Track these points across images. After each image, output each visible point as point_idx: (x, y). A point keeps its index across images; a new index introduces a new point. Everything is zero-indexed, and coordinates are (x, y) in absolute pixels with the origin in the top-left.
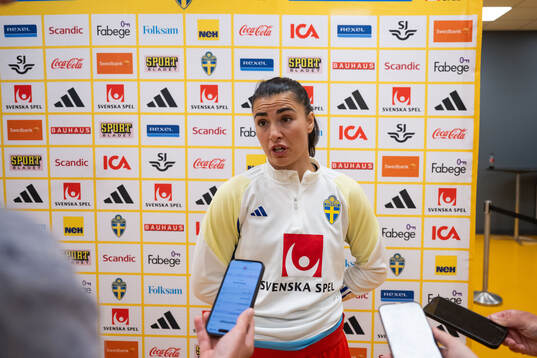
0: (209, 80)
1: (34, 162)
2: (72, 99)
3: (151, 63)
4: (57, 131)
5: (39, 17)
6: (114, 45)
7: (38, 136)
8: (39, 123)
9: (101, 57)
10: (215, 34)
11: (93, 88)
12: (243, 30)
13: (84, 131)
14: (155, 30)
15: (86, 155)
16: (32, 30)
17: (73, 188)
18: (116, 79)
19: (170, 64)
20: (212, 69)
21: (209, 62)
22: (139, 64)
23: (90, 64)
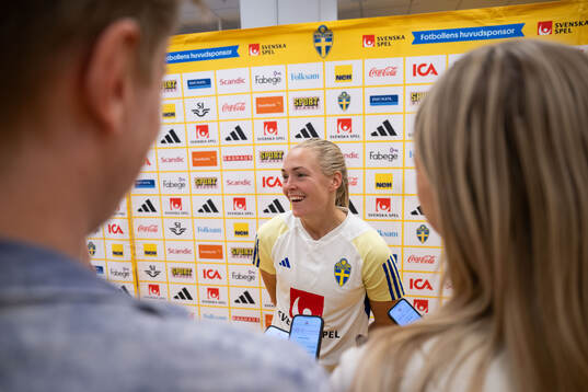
0: (344, 115)
1: (212, 183)
2: (238, 134)
3: (298, 104)
4: (228, 159)
5: (212, 72)
6: (269, 90)
7: (213, 162)
8: (214, 153)
9: (259, 101)
10: (349, 77)
11: (253, 125)
12: (373, 72)
13: (248, 158)
14: (301, 77)
15: (249, 176)
16: (207, 82)
17: (241, 201)
18: (270, 117)
19: (313, 103)
20: (347, 106)
21: (344, 100)
22: (288, 104)
23: (251, 106)
